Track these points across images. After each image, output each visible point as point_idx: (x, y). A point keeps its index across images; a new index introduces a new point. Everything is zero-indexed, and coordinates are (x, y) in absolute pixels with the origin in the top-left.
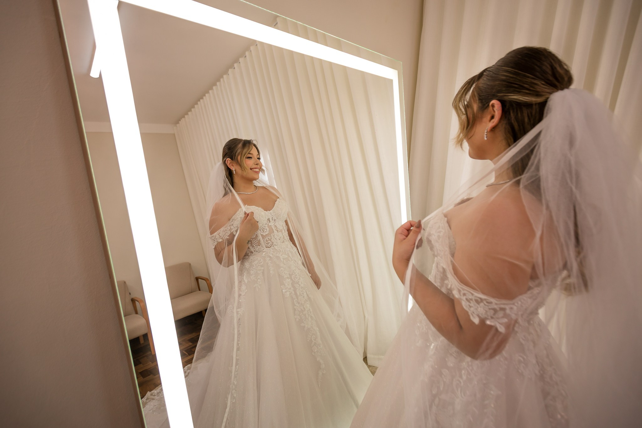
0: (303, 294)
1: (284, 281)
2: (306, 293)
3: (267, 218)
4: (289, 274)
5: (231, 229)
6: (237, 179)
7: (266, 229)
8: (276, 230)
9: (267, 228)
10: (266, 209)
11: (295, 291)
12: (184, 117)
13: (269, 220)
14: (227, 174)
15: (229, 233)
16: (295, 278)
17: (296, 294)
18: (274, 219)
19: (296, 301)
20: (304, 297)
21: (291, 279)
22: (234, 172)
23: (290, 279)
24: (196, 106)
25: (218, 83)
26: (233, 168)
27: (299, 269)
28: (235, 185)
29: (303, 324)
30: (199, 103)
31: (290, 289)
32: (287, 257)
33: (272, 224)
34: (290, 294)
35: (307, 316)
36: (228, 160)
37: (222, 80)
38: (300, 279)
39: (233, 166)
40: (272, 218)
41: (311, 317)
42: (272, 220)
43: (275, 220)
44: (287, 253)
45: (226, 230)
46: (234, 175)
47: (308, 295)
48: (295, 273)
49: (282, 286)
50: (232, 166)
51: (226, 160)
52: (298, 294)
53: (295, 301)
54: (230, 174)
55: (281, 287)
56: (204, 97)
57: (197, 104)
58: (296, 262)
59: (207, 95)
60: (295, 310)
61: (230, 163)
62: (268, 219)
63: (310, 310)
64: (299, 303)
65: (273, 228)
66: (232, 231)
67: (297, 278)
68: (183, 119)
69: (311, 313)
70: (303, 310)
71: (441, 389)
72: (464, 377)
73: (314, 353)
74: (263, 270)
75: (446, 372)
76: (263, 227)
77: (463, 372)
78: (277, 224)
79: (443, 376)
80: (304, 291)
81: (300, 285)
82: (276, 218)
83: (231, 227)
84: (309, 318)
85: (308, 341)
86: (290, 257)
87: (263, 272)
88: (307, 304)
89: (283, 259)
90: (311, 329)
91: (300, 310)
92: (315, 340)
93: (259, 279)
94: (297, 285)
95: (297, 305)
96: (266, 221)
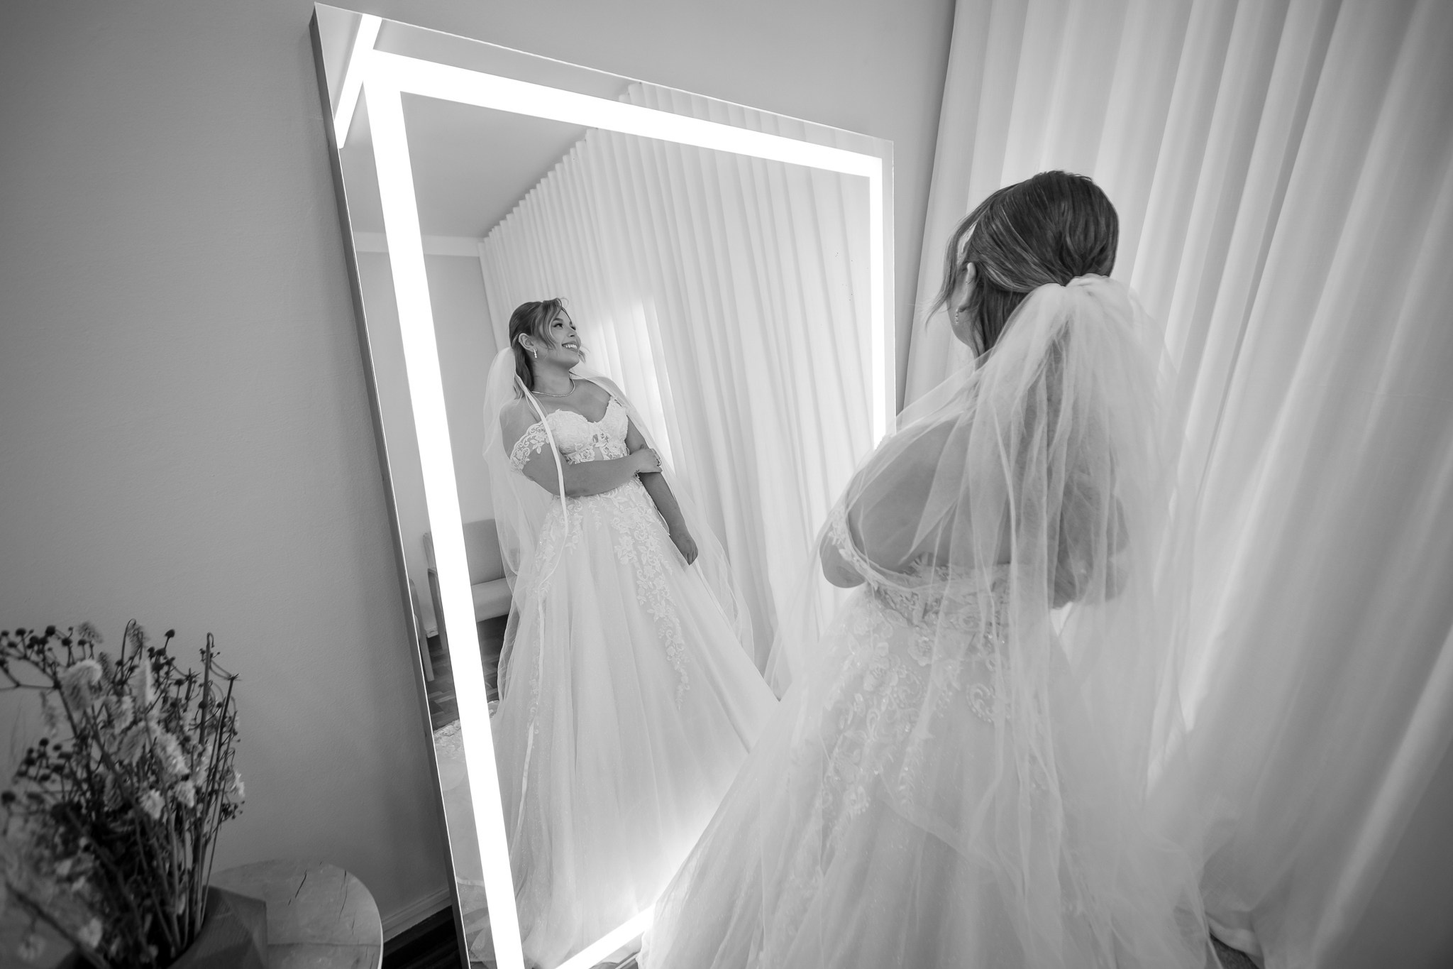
0: (653, 562)
1: (620, 539)
2: (660, 562)
3: (593, 434)
4: (629, 528)
7: (590, 453)
8: (607, 455)
9: (591, 451)
10: (590, 420)
11: (639, 554)
12: (498, 224)
13: (596, 437)
15: (529, 452)
16: (640, 536)
17: (640, 561)
18: (605, 436)
19: (640, 572)
20: (654, 567)
21: (633, 537)
22: (535, 356)
23: (630, 537)
24: (521, 203)
26: (532, 349)
27: (649, 522)
29: (650, 611)
30: (527, 196)
31: (630, 552)
32: (627, 500)
33: (600, 445)
34: (630, 560)
35: (659, 598)
36: (522, 337)
38: (648, 538)
41: (667, 601)
42: (603, 438)
44: (626, 494)
45: (523, 447)
46: (536, 362)
47: (662, 565)
48: (640, 528)
49: (616, 547)
50: (530, 346)
52: (644, 562)
53: (638, 571)
55: (614, 549)
56: (538, 186)
59: (543, 181)
60: (637, 586)
61: (527, 340)
62: (594, 436)
63: (664, 589)
64: (645, 577)
65: (603, 452)
66: (533, 448)
67: (642, 536)
68: (496, 228)
69: (666, 593)
70: (653, 588)
71: (849, 722)
72: (883, 708)
73: (671, 657)
74: (582, 520)
75: (859, 697)
76: (585, 449)
77: (884, 701)
78: (610, 445)
79: (855, 704)
80: (655, 557)
81: (647, 548)
82: (609, 436)
83: (533, 441)
84: (663, 602)
85: (660, 637)
86: (631, 499)
87: (581, 524)
88: (660, 579)
89: (619, 503)
90: (666, 619)
91: (646, 587)
92: (672, 637)
93: (574, 534)
94: (644, 547)
95: (642, 578)
96: (590, 439)
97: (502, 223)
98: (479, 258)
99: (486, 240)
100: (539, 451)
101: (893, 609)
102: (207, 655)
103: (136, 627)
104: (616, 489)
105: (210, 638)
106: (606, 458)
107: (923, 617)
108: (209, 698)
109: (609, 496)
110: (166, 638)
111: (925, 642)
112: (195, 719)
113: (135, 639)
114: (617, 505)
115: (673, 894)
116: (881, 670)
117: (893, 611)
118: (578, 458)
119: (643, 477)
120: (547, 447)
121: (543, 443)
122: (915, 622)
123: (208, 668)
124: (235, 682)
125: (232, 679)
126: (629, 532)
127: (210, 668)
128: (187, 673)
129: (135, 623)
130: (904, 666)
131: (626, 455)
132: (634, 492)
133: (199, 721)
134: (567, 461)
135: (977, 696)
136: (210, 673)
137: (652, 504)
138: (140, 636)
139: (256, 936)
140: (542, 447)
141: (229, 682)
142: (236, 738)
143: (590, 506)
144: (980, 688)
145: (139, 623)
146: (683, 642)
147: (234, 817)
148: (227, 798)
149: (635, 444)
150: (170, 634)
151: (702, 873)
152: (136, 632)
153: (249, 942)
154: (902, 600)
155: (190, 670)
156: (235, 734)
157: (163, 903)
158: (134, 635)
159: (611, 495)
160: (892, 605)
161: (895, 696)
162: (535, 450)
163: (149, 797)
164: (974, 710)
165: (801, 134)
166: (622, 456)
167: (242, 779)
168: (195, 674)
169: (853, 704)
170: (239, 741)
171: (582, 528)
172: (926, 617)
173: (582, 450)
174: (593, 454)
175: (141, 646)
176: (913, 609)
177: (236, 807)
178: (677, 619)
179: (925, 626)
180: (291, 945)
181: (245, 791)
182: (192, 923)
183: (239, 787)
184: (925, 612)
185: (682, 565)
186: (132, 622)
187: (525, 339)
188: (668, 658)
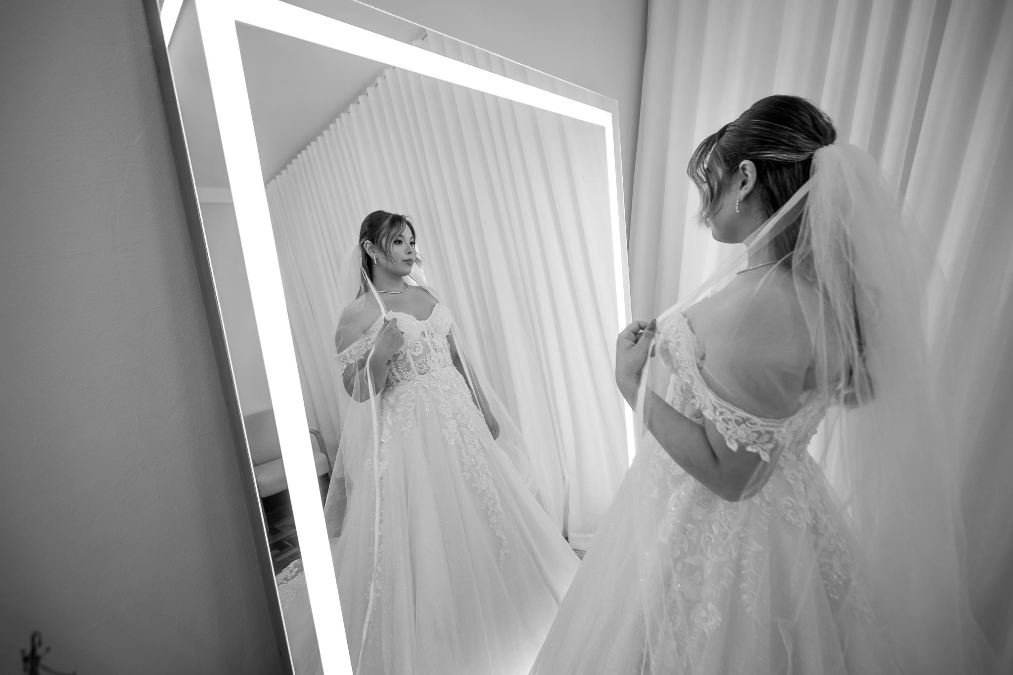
0: (474, 441)
1: (447, 423)
2: (479, 440)
3: (421, 331)
4: (453, 413)
5: (367, 345)
7: (419, 347)
8: (433, 348)
9: (420, 345)
10: (420, 318)
11: (462, 437)
13: (423, 333)
15: (365, 351)
16: (462, 419)
17: (463, 441)
18: (430, 332)
19: (465, 451)
20: (475, 446)
21: (457, 421)
22: (375, 261)
23: (455, 421)
25: (332, 126)
26: (373, 256)
27: (468, 406)
29: (474, 485)
31: (456, 434)
32: (449, 388)
33: (427, 339)
34: (455, 441)
35: (480, 472)
36: (367, 243)
37: (337, 120)
38: (469, 420)
39: (374, 252)
40: (429, 331)
41: (487, 474)
42: (429, 334)
43: (432, 334)
44: (449, 383)
45: (360, 347)
47: (481, 443)
48: (462, 412)
49: (443, 431)
50: (372, 253)
51: (364, 243)
52: (467, 441)
53: (463, 451)
55: (442, 432)
56: (308, 147)
57: (296, 157)
58: (463, 395)
59: (313, 144)
60: (463, 464)
61: (370, 247)
62: (421, 333)
63: (484, 464)
64: (468, 454)
65: (430, 346)
66: (368, 349)
67: (464, 419)
69: (485, 468)
70: (475, 464)
73: (493, 524)
74: (415, 407)
76: (414, 343)
78: (435, 340)
81: (469, 429)
82: (433, 332)
84: (484, 476)
85: (483, 508)
86: (454, 388)
87: (415, 411)
88: (479, 455)
89: (443, 391)
90: (487, 491)
91: (470, 464)
92: (493, 507)
93: (409, 419)
94: (466, 429)
95: (466, 457)
96: (418, 336)
105: (36, 637)
109: (435, 385)
114: (442, 392)
135: (787, 506)
143: (422, 395)
146: (502, 510)
159: (438, 384)
164: (787, 519)
171: (415, 414)
173: (412, 345)
174: (422, 348)
178: (496, 490)
187: (368, 246)
188: (491, 525)
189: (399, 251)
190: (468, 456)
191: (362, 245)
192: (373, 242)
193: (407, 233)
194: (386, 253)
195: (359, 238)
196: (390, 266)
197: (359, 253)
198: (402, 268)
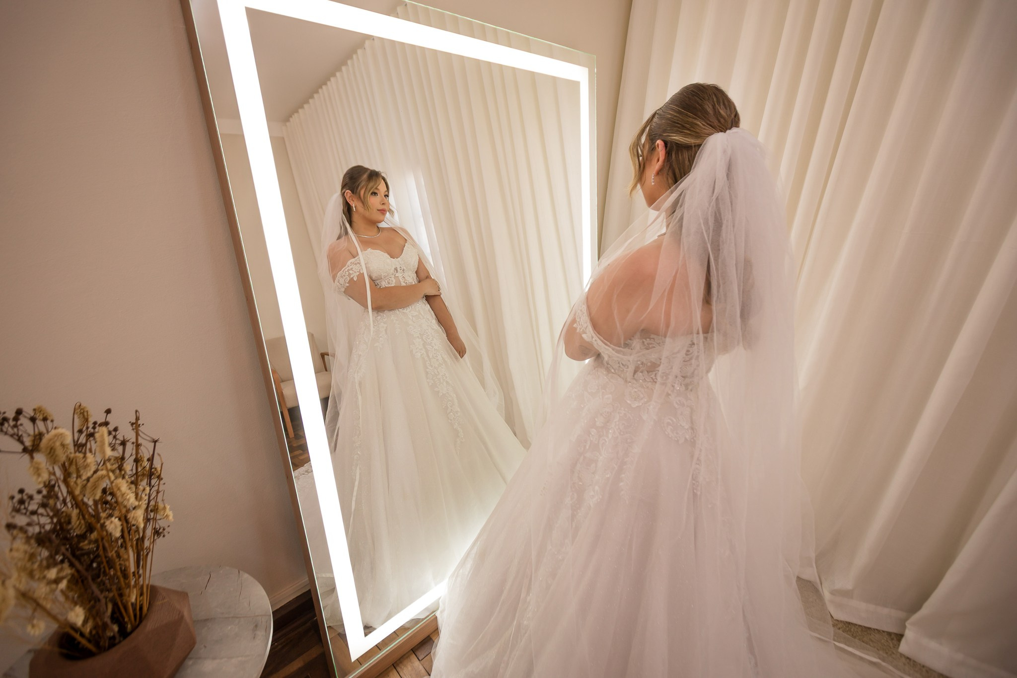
0: (437, 356)
1: (414, 341)
2: (442, 357)
3: (394, 267)
4: (420, 333)
5: (350, 274)
6: (356, 217)
7: (392, 281)
8: (404, 282)
9: (393, 279)
10: (392, 257)
11: (427, 351)
12: (297, 112)
13: (396, 269)
14: (345, 209)
15: (348, 279)
17: (428, 356)
18: (402, 268)
19: (428, 363)
20: (437, 360)
21: (422, 340)
22: (354, 209)
23: (420, 340)
24: (316, 96)
25: (349, 62)
26: (353, 204)
27: (433, 329)
28: (354, 224)
29: (436, 389)
30: (320, 91)
32: (418, 314)
34: (421, 355)
35: (442, 380)
36: (347, 193)
38: (433, 340)
39: (353, 201)
41: (447, 382)
42: (401, 270)
43: (403, 270)
44: (417, 310)
45: (344, 276)
46: (354, 213)
47: (443, 359)
48: (427, 333)
49: (411, 346)
51: (344, 192)
52: (431, 357)
53: (427, 363)
54: (348, 211)
57: (317, 92)
58: (429, 320)
59: (332, 79)
60: (427, 373)
61: (350, 196)
63: (445, 375)
64: (432, 366)
65: (401, 280)
66: (351, 277)
67: (429, 339)
68: (296, 115)
69: (446, 377)
70: (437, 374)
71: (587, 447)
72: (610, 436)
73: (451, 420)
74: (387, 327)
75: (593, 432)
76: (388, 277)
77: (610, 431)
78: (406, 275)
79: (591, 435)
80: (438, 353)
81: (433, 347)
82: (405, 268)
83: (351, 272)
84: (445, 383)
85: (444, 407)
86: (420, 313)
87: (386, 330)
88: (442, 368)
90: (447, 395)
91: (433, 373)
92: (451, 407)
93: (381, 337)
94: (430, 347)
95: (430, 368)
96: (392, 271)
97: (300, 111)
98: (283, 138)
99: (288, 124)
100: (355, 279)
101: (613, 373)
102: (135, 425)
103: (81, 407)
104: (410, 307)
105: (137, 413)
106: (403, 284)
107: (634, 376)
108: (139, 456)
109: (405, 311)
110: (105, 414)
111: (636, 392)
112: (132, 470)
113: (81, 415)
114: (411, 318)
115: (461, 571)
116: (608, 413)
117: (614, 375)
118: (384, 284)
119: (428, 298)
120: (361, 276)
121: (358, 273)
122: (629, 380)
123: (137, 435)
124: (157, 443)
125: (155, 442)
126: (420, 337)
127: (139, 435)
128: (122, 439)
129: (80, 405)
130: (622, 409)
131: (416, 282)
132: (422, 309)
133: (134, 471)
134: (376, 285)
135: (668, 424)
136: (139, 438)
137: (434, 316)
138: (85, 414)
139: (186, 614)
140: (358, 276)
141: (153, 443)
142: (162, 482)
143: (393, 318)
144: (670, 419)
145: (83, 405)
146: (459, 410)
147: (164, 536)
148: (158, 523)
149: (422, 275)
150: (108, 411)
151: (482, 556)
152: (82, 411)
153: (182, 617)
154: (620, 366)
155: (124, 436)
156: (162, 479)
157: (121, 595)
158: (81, 413)
159: (407, 311)
160: (613, 371)
161: (617, 427)
162: (352, 278)
163: (111, 522)
164: (667, 433)
165: (527, 47)
166: (414, 283)
167: (171, 509)
168: (128, 439)
169: (589, 436)
170: (164, 484)
171: (386, 333)
172: (636, 376)
173: (386, 278)
174: (394, 281)
175: (87, 420)
176: (627, 371)
177: (164, 529)
178: (455, 395)
179: (635, 381)
180: (207, 620)
181: (174, 517)
182: (141, 608)
183: (169, 515)
184: (635, 372)
185: (456, 358)
186: (78, 404)
187: (349, 195)
188: (449, 420)
189: (374, 201)
190: (432, 367)
191: (343, 195)
192: (353, 192)
193: (382, 187)
194: (364, 202)
195: (340, 188)
196: (367, 214)
197: (341, 200)
198: (376, 216)
